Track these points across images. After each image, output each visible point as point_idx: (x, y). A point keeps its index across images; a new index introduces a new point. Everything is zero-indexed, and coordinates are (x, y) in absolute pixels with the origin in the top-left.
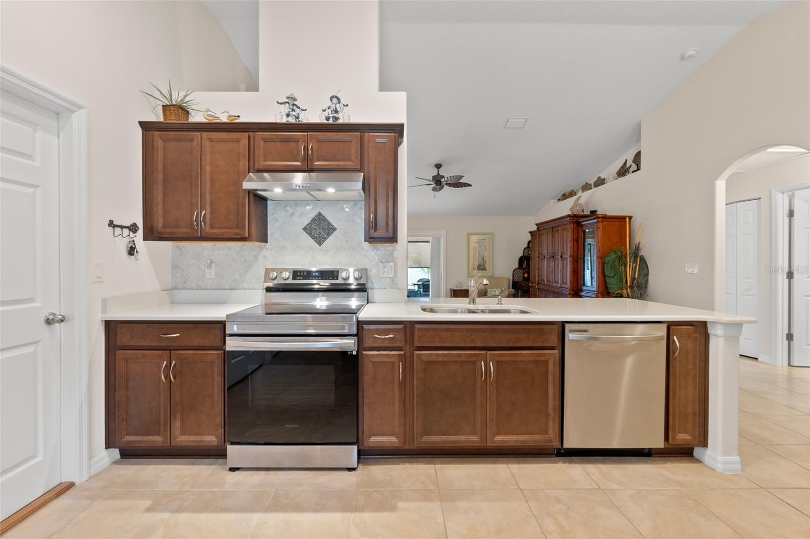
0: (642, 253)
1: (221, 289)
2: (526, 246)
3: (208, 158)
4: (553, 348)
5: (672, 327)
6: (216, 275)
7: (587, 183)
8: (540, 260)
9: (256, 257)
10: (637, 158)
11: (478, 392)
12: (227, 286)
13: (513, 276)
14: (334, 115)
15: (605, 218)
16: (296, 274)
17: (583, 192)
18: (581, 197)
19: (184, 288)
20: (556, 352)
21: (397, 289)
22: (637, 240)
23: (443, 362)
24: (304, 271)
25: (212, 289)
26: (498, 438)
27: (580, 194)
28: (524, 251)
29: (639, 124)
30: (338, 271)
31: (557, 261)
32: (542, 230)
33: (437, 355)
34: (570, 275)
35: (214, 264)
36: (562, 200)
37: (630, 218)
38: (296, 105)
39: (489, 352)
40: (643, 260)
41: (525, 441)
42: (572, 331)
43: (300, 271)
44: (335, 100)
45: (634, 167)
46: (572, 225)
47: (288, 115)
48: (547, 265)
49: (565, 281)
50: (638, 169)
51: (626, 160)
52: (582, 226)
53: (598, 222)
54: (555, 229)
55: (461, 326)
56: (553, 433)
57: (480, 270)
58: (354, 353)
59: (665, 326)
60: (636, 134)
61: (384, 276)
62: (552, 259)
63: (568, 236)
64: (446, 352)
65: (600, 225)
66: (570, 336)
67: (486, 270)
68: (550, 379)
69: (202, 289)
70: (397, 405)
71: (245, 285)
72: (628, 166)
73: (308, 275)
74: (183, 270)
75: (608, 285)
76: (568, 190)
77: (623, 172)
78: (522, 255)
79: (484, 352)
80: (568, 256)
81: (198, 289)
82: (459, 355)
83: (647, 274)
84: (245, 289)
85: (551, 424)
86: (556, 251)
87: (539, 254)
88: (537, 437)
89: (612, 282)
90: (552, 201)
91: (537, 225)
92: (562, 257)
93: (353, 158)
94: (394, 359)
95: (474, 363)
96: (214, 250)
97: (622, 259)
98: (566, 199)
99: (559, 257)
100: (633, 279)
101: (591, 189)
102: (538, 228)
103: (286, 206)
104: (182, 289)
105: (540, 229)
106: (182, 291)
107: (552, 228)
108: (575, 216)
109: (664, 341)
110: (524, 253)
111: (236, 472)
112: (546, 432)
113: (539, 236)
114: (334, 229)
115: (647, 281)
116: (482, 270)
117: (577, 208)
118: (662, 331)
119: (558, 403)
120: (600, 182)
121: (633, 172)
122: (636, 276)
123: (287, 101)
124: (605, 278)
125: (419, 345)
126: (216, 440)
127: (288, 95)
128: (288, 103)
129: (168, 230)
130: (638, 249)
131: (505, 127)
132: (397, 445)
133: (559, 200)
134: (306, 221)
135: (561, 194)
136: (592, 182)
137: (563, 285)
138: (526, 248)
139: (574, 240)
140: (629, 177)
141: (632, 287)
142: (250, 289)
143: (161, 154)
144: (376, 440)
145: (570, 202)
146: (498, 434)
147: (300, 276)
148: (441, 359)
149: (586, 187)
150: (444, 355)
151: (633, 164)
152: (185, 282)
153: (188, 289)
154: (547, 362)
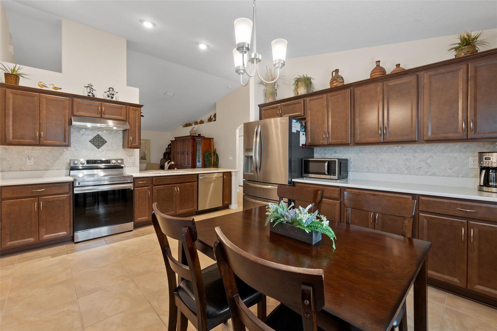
0: (217, 152)
1: (38, 170)
2: (167, 147)
3: (44, 106)
4: (195, 182)
5: (224, 174)
6: (34, 163)
7: (196, 121)
8: (177, 154)
9: (61, 154)
10: (215, 115)
11: (174, 197)
12: (41, 168)
13: (161, 162)
14: (112, 96)
15: (204, 138)
16: (88, 162)
17: (195, 125)
18: (194, 127)
19: (10, 171)
20: (196, 183)
21: (136, 167)
22: (215, 147)
23: (163, 189)
24: (92, 161)
25: (31, 171)
26: (180, 211)
27: (193, 125)
28: (166, 149)
29: (216, 103)
30: (110, 160)
31: (185, 155)
32: (178, 140)
33: (161, 187)
34: (191, 161)
35: (33, 158)
36: (186, 127)
37: (213, 139)
38: (92, 88)
39: (177, 185)
40: (217, 155)
41: (188, 211)
42: (200, 176)
43: (91, 161)
44: (111, 89)
45: (214, 119)
46: (192, 140)
47: (89, 93)
48: (180, 156)
49: (189, 164)
50: (215, 120)
51: (211, 116)
52: (195, 141)
53: (202, 140)
54: (184, 141)
55: (169, 177)
56: (195, 207)
57: (142, 160)
58: (132, 189)
59: (222, 173)
60: (214, 107)
61: (130, 162)
62: (183, 154)
63: (190, 144)
64: (164, 186)
65: (203, 141)
66: (200, 178)
67: (146, 159)
68: (195, 191)
69: (24, 171)
70: (147, 206)
71: (54, 168)
72: (212, 118)
73: (95, 162)
74: (9, 161)
75: (206, 165)
76: (188, 122)
77: (210, 120)
78: (165, 151)
79: (175, 185)
80: (190, 153)
81: (20, 171)
82: (168, 186)
83: (218, 160)
84: (54, 170)
85: (195, 204)
86: (185, 150)
87: (176, 151)
88: (191, 209)
89: (207, 163)
90: (181, 126)
91: (175, 138)
92: (187, 153)
93: (123, 115)
94: (146, 190)
95: (173, 188)
96: (33, 150)
97: (210, 154)
98: (187, 127)
99: (186, 153)
100: (214, 162)
101: (198, 124)
102: (175, 139)
103: (79, 130)
104: (8, 171)
105: (177, 140)
106: (8, 172)
107: (183, 140)
108: (193, 136)
109: (222, 177)
110: (166, 151)
111: (79, 243)
112: (194, 207)
113: (176, 143)
114: (106, 142)
115: (218, 163)
116: (144, 159)
117: (193, 132)
118: (222, 175)
119: (197, 198)
120: (202, 122)
121: (214, 121)
122: (215, 161)
123: (88, 86)
124: (204, 163)
125: (155, 184)
126: (66, 233)
127: (89, 83)
128: (89, 87)
129: (16, 140)
130: (215, 151)
131: (165, 94)
132: (148, 219)
133: (184, 126)
134: (91, 138)
135: (185, 124)
136: (199, 121)
137: (188, 166)
138: (167, 148)
139: (192, 146)
140: (212, 123)
141: (213, 165)
142: (57, 170)
143: (11, 101)
144: (139, 219)
145: (189, 128)
146: (180, 210)
147: (91, 162)
148: (162, 188)
149: (196, 123)
150: (163, 187)
151: (214, 118)
152: (10, 167)
153: (13, 171)
154: (194, 186)
